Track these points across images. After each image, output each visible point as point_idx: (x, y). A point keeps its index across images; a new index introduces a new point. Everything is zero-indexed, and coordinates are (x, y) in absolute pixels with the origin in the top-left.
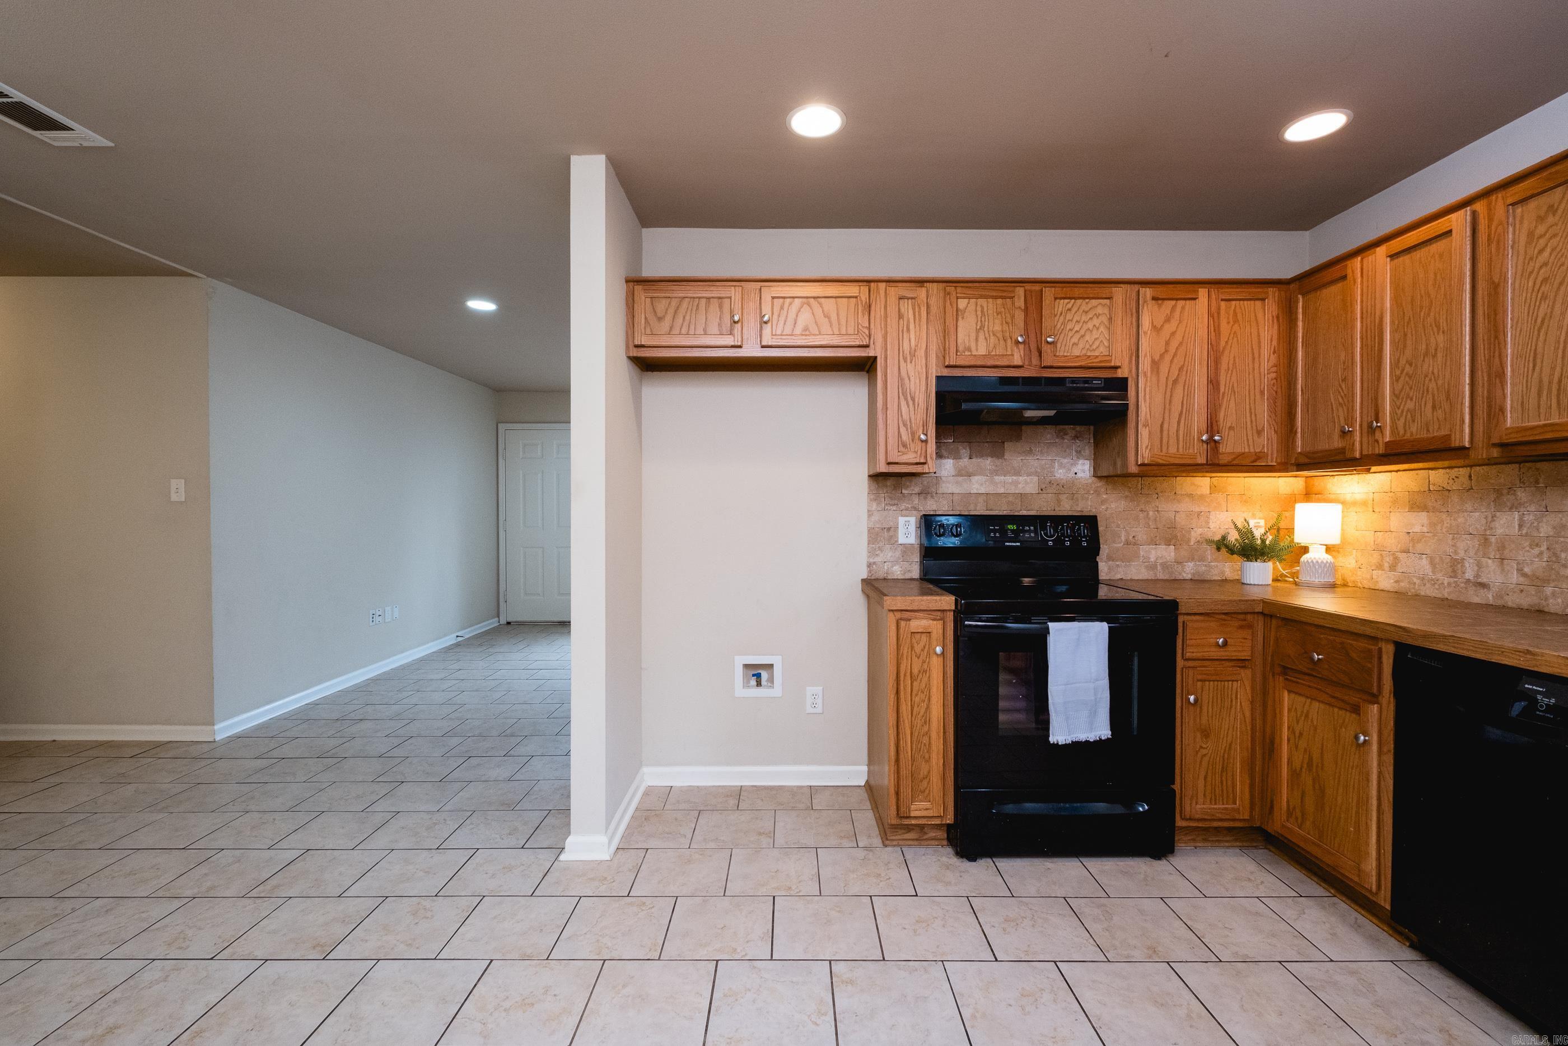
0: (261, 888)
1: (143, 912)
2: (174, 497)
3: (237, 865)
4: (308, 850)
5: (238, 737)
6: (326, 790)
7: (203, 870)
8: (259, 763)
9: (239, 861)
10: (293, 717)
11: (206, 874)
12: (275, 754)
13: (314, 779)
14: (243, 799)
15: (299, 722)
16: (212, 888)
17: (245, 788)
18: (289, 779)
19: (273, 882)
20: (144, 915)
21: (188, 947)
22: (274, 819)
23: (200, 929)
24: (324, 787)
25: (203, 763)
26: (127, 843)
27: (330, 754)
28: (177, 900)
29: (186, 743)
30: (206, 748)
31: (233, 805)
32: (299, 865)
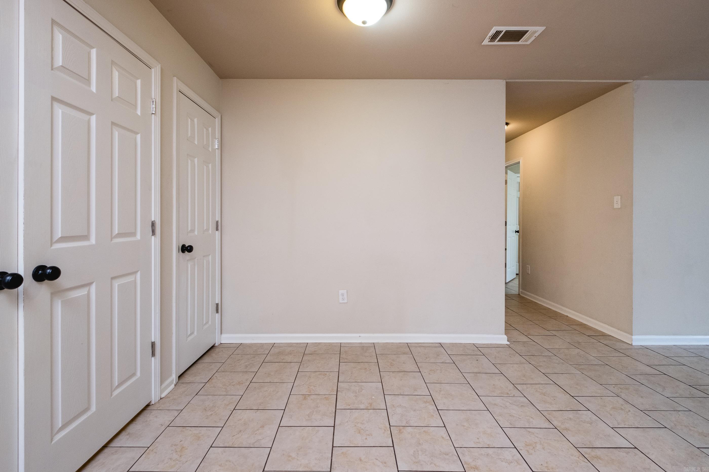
0: (589, 450)
1: (532, 418)
2: (616, 206)
3: (589, 425)
4: (636, 448)
5: (646, 348)
6: (680, 413)
7: (571, 415)
8: (648, 370)
9: (591, 423)
10: (690, 350)
11: (570, 419)
12: (661, 369)
13: (675, 400)
14: (622, 386)
15: (694, 355)
16: (567, 429)
17: (628, 381)
18: (659, 389)
19: (598, 452)
20: (531, 420)
21: (531, 454)
22: (629, 411)
23: (543, 448)
24: (680, 409)
25: (617, 354)
26: (553, 377)
27: (702, 388)
28: (548, 423)
29: (617, 340)
30: (625, 346)
31: (614, 387)
32: (622, 453)
